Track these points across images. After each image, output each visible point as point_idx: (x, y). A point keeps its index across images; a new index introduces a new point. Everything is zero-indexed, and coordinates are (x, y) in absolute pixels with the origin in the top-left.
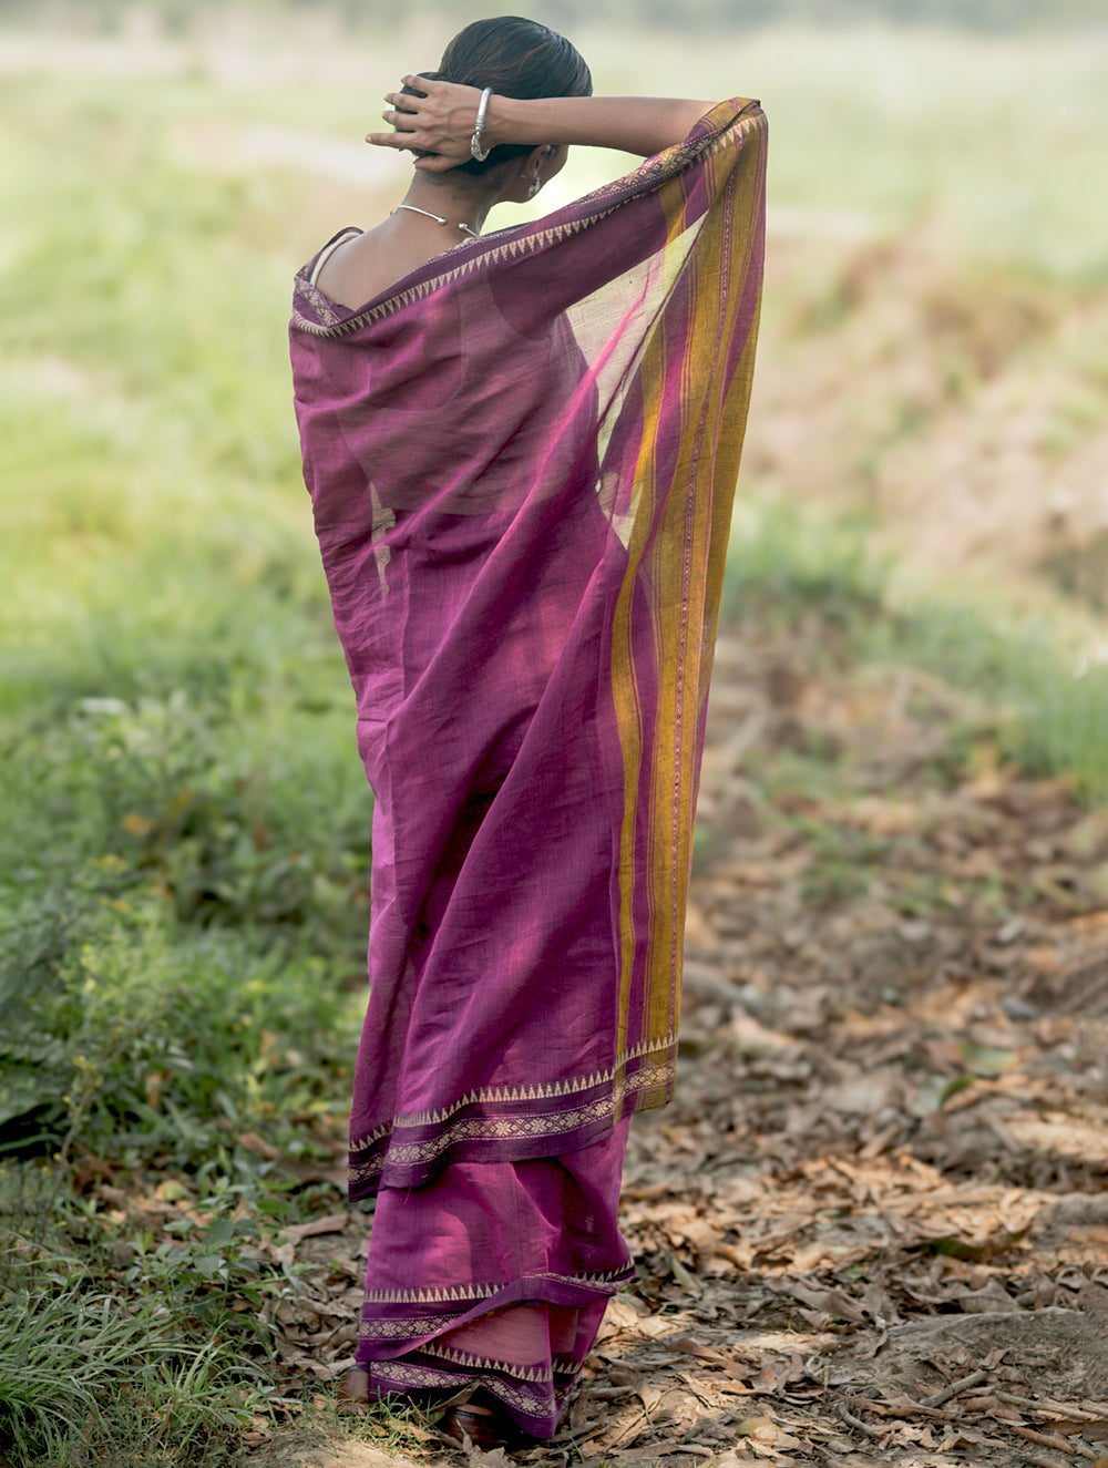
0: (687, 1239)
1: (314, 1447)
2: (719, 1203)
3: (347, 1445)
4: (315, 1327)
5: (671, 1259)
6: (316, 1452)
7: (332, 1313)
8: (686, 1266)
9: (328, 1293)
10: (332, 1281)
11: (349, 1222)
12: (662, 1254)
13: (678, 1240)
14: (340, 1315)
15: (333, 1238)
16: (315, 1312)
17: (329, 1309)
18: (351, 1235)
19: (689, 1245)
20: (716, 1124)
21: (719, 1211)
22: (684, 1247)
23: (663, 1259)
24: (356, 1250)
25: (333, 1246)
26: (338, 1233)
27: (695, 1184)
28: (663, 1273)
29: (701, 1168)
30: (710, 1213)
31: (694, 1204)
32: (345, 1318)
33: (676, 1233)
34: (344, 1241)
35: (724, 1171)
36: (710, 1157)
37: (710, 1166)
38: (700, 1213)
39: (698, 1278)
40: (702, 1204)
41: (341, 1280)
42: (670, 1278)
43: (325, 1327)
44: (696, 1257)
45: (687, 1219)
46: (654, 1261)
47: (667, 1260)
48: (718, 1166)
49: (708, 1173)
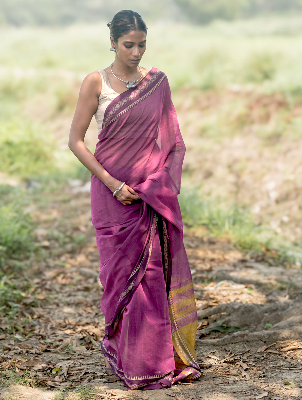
0: (94, 333)
1: (8, 387)
2: (100, 324)
3: (16, 386)
4: (2, 361)
5: (90, 338)
6: (8, 388)
7: (6, 357)
8: (94, 339)
9: (4, 353)
10: (4, 350)
11: (6, 336)
12: (88, 337)
13: (91, 334)
14: (8, 357)
15: (2, 340)
16: (2, 357)
17: (5, 356)
18: (7, 339)
19: (94, 335)
20: (97, 306)
21: (101, 326)
22: (93, 335)
23: (88, 338)
24: (9, 343)
25: (3, 342)
26: (4, 339)
27: (93, 320)
28: (89, 342)
29: (95, 317)
30: (99, 327)
31: (94, 325)
32: (9, 358)
33: (91, 332)
34: (6, 341)
35: (100, 317)
36: (96, 314)
37: (97, 316)
38: (96, 327)
39: (98, 342)
40: (96, 325)
41: (7, 350)
42: (91, 342)
43: (4, 361)
44: (96, 337)
45: (93, 329)
46: (86, 339)
47: (89, 338)
48: (99, 316)
49: (96, 318)
